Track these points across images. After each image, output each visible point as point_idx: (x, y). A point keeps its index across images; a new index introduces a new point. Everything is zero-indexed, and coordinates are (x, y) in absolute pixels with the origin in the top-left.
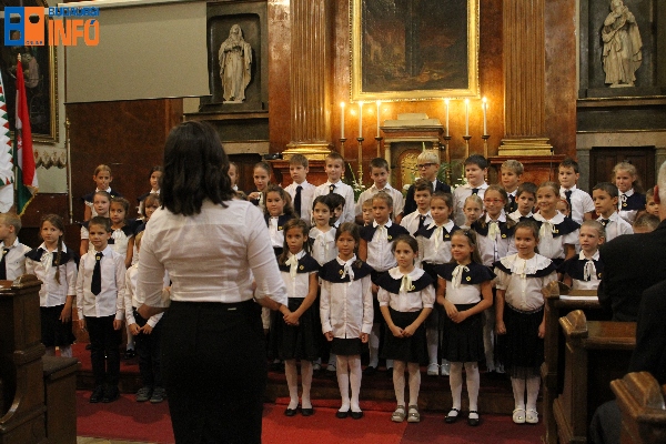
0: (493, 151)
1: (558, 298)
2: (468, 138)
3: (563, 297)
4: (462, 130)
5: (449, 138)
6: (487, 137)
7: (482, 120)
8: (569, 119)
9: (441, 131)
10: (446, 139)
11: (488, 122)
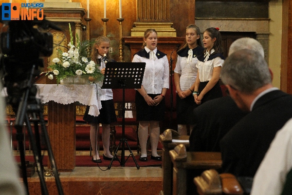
0: (127, 32)
1: (171, 142)
2: (106, 21)
3: (174, 141)
4: (101, 13)
5: (90, 20)
6: (122, 20)
7: (117, 4)
8: (189, 8)
9: (82, 13)
10: (87, 20)
11: (123, 7)
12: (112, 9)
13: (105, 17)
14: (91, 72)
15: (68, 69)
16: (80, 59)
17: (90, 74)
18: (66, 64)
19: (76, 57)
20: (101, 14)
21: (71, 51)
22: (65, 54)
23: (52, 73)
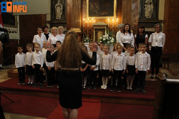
5: (109, 28)
9: (107, 26)
12: (115, 25)
13: (113, 27)
14: (113, 42)
15: (105, 41)
16: (109, 38)
17: (112, 43)
18: (104, 39)
19: (108, 37)
20: (112, 26)
21: (106, 35)
22: (104, 36)
23: (99, 42)
